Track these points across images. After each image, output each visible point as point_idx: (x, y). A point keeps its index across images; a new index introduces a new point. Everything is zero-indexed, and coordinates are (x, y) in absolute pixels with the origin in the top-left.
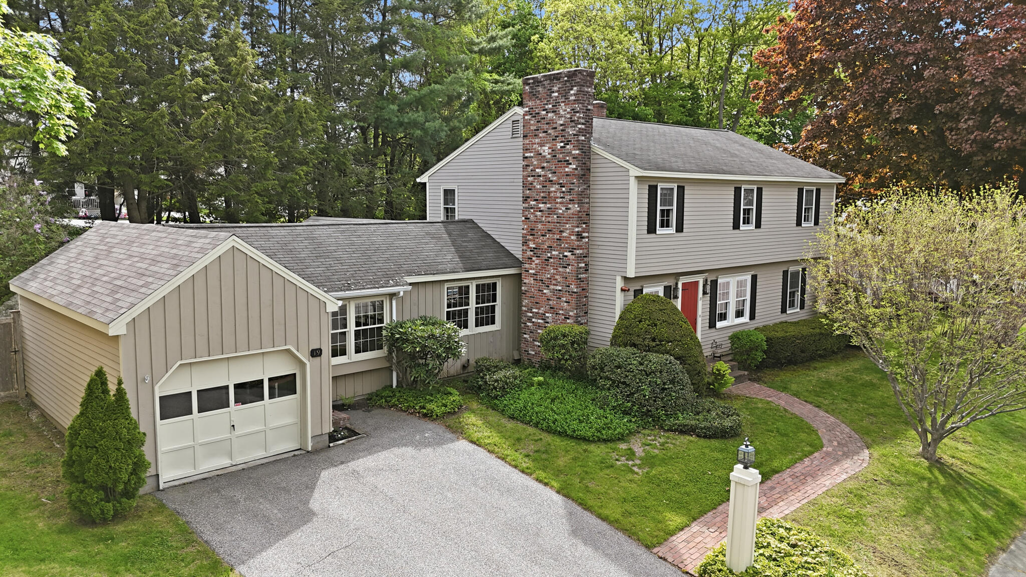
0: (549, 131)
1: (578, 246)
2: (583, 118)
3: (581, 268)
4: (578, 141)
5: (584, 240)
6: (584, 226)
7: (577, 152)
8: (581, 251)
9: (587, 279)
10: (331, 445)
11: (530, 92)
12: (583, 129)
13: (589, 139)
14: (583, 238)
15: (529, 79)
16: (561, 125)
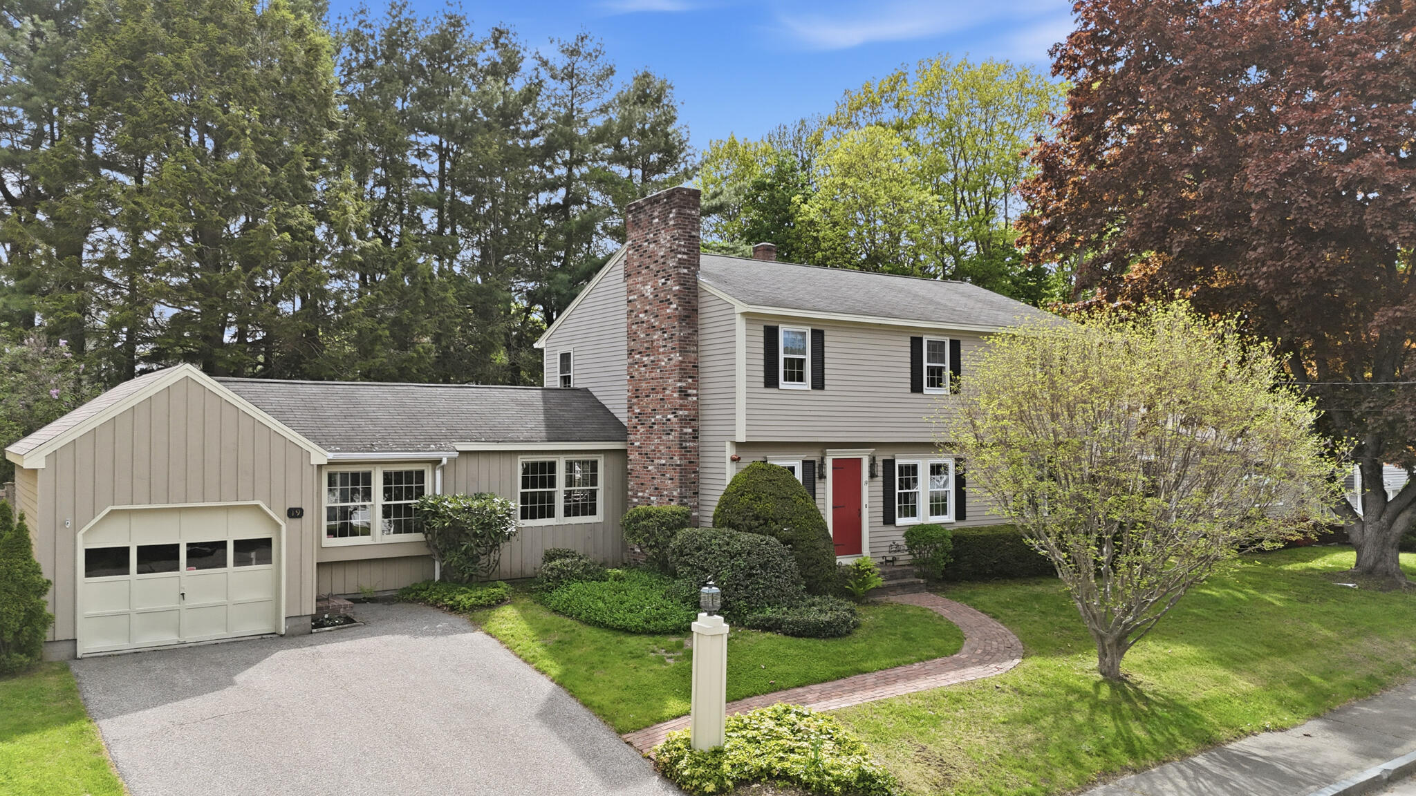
0: (651, 266)
1: (681, 405)
2: (684, 246)
3: (686, 434)
4: (678, 274)
5: (690, 398)
6: (690, 380)
7: (677, 288)
8: (686, 413)
9: (696, 449)
10: (314, 631)
11: (633, 221)
12: (684, 260)
13: (695, 273)
14: (689, 395)
15: (631, 206)
16: (662, 257)
